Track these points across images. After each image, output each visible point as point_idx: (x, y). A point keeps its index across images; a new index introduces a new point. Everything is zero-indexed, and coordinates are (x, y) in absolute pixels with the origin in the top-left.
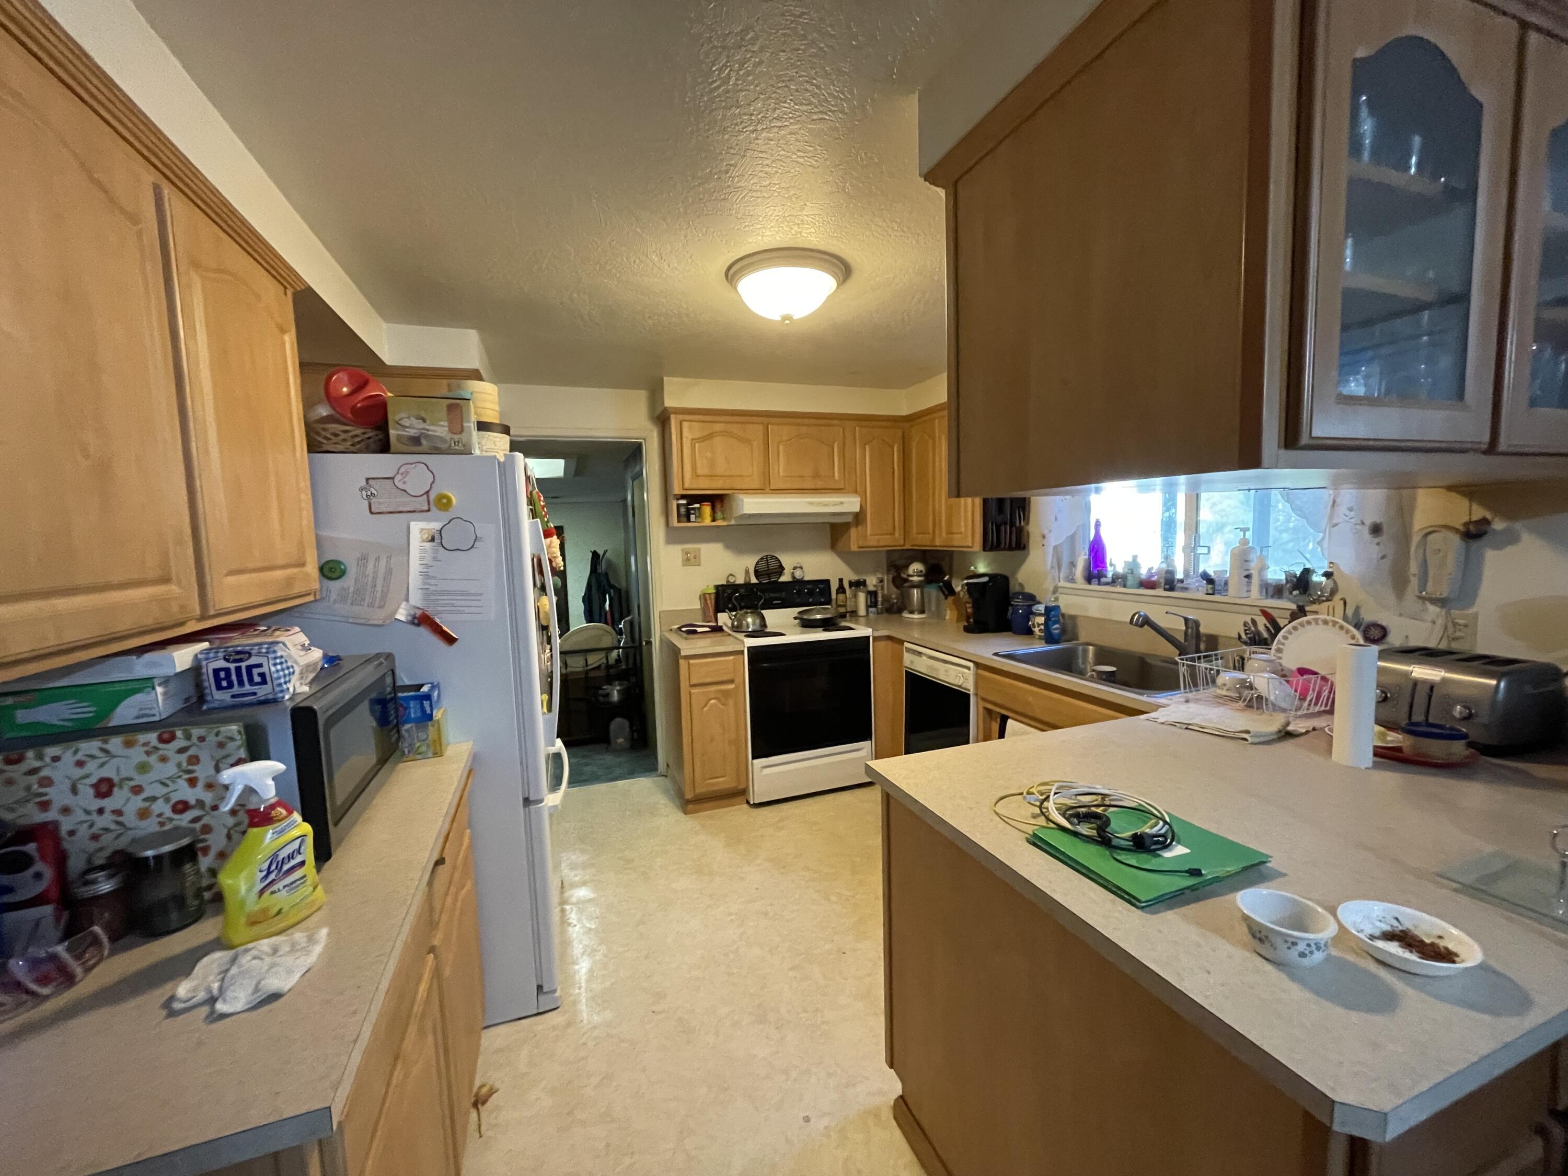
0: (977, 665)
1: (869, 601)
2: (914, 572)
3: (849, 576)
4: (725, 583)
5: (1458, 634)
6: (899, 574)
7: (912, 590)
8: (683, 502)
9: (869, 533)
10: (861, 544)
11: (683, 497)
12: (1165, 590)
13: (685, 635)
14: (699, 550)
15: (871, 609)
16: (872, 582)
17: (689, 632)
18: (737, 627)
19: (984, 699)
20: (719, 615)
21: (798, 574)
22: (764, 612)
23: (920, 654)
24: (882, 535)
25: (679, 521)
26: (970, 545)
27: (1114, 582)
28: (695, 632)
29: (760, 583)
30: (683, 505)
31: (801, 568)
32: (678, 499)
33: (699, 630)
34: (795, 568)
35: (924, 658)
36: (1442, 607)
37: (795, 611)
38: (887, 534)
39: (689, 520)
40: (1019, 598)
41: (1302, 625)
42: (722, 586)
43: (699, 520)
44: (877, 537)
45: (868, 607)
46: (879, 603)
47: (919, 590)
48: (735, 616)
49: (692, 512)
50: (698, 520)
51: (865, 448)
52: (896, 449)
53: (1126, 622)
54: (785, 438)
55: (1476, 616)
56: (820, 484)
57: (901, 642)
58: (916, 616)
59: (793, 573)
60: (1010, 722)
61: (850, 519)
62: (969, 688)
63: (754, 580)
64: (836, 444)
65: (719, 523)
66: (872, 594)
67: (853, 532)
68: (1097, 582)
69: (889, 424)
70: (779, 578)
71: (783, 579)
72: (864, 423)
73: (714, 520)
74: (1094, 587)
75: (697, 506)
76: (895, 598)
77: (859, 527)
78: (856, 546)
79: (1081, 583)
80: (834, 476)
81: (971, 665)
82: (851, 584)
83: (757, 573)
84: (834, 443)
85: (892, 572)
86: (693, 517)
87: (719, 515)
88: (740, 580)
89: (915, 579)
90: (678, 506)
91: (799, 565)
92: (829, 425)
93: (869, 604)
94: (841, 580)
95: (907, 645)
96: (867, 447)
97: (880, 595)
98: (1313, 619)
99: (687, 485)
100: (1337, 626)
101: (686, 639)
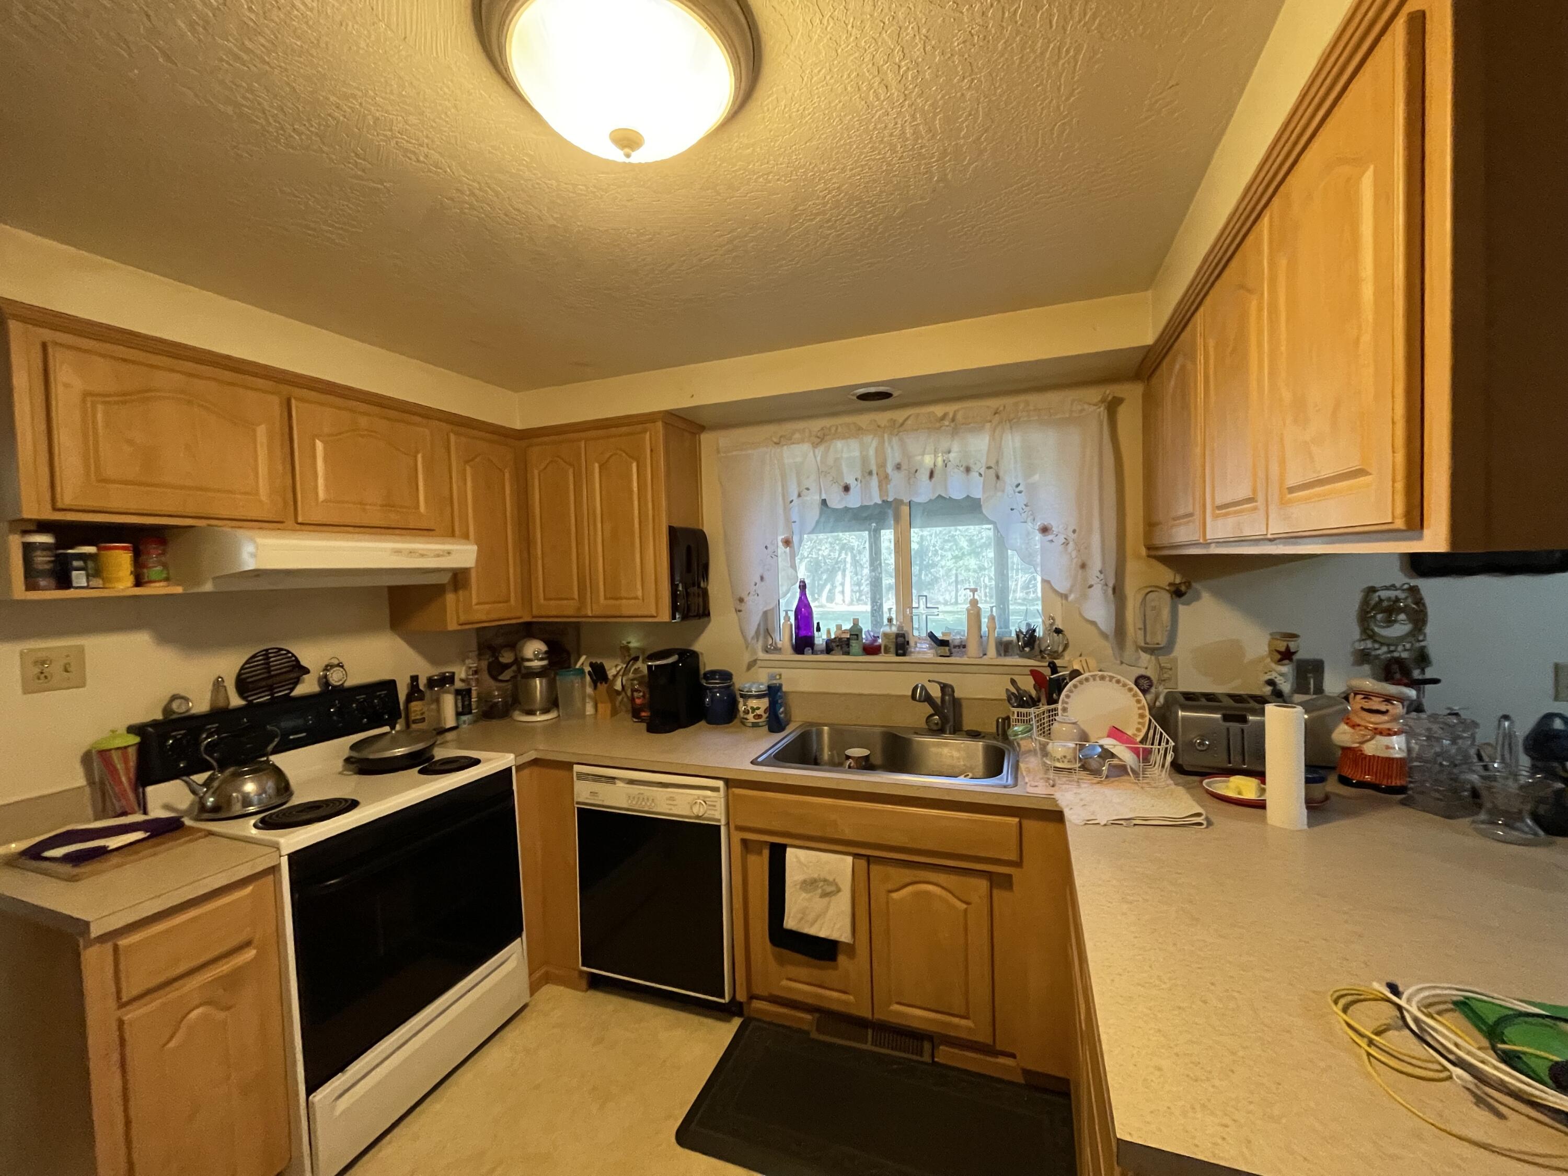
0: (727, 782)
1: (460, 705)
2: (535, 655)
3: (425, 670)
4: (159, 716)
5: (1166, 676)
6: (497, 658)
7: (531, 681)
8: (45, 539)
9: (474, 601)
10: (463, 619)
11: (43, 527)
12: (897, 655)
13: (67, 869)
14: (81, 650)
15: (464, 718)
16: (461, 672)
17: (75, 859)
18: (216, 809)
19: (740, 828)
20: (150, 789)
21: (335, 678)
22: (276, 759)
23: (612, 779)
24: (494, 602)
25: (31, 585)
26: (655, 615)
27: (829, 648)
28: (102, 852)
29: (250, 705)
30: (44, 547)
31: (340, 665)
32: (25, 532)
33: (113, 843)
34: (328, 667)
35: (620, 784)
36: (1151, 654)
37: (342, 745)
38: (500, 602)
39: (64, 582)
40: (716, 679)
41: (1081, 682)
42: (155, 724)
43: (95, 582)
44: (487, 607)
45: (458, 714)
46: (474, 705)
47: (544, 680)
48: (207, 784)
49: (76, 564)
50: (92, 584)
51: (465, 470)
52: (507, 475)
53: (904, 696)
54: (326, 430)
55: (1175, 660)
56: (393, 518)
57: (568, 766)
58: (539, 718)
59: (326, 676)
60: (790, 852)
61: (445, 579)
62: (717, 817)
63: (236, 701)
64: (419, 456)
65: (157, 589)
66: (463, 695)
67: (450, 598)
68: (810, 651)
69: (495, 437)
70: (292, 689)
71: (300, 690)
72: (463, 430)
73: (138, 583)
74: (808, 657)
75: (91, 549)
76: (499, 696)
77: (461, 593)
78: (455, 621)
79: (789, 654)
80: (417, 506)
81: (720, 784)
82: (431, 683)
83: (242, 685)
84: (417, 452)
85: (487, 656)
86: (79, 578)
87: (155, 571)
88: (200, 705)
89: (537, 663)
90: (28, 548)
91: (336, 662)
92: (408, 423)
93: (460, 710)
94: (415, 679)
95: (577, 768)
96: (468, 468)
97: (474, 694)
98: (1092, 676)
99: (67, 497)
100: (1098, 679)
101: (73, 879)
